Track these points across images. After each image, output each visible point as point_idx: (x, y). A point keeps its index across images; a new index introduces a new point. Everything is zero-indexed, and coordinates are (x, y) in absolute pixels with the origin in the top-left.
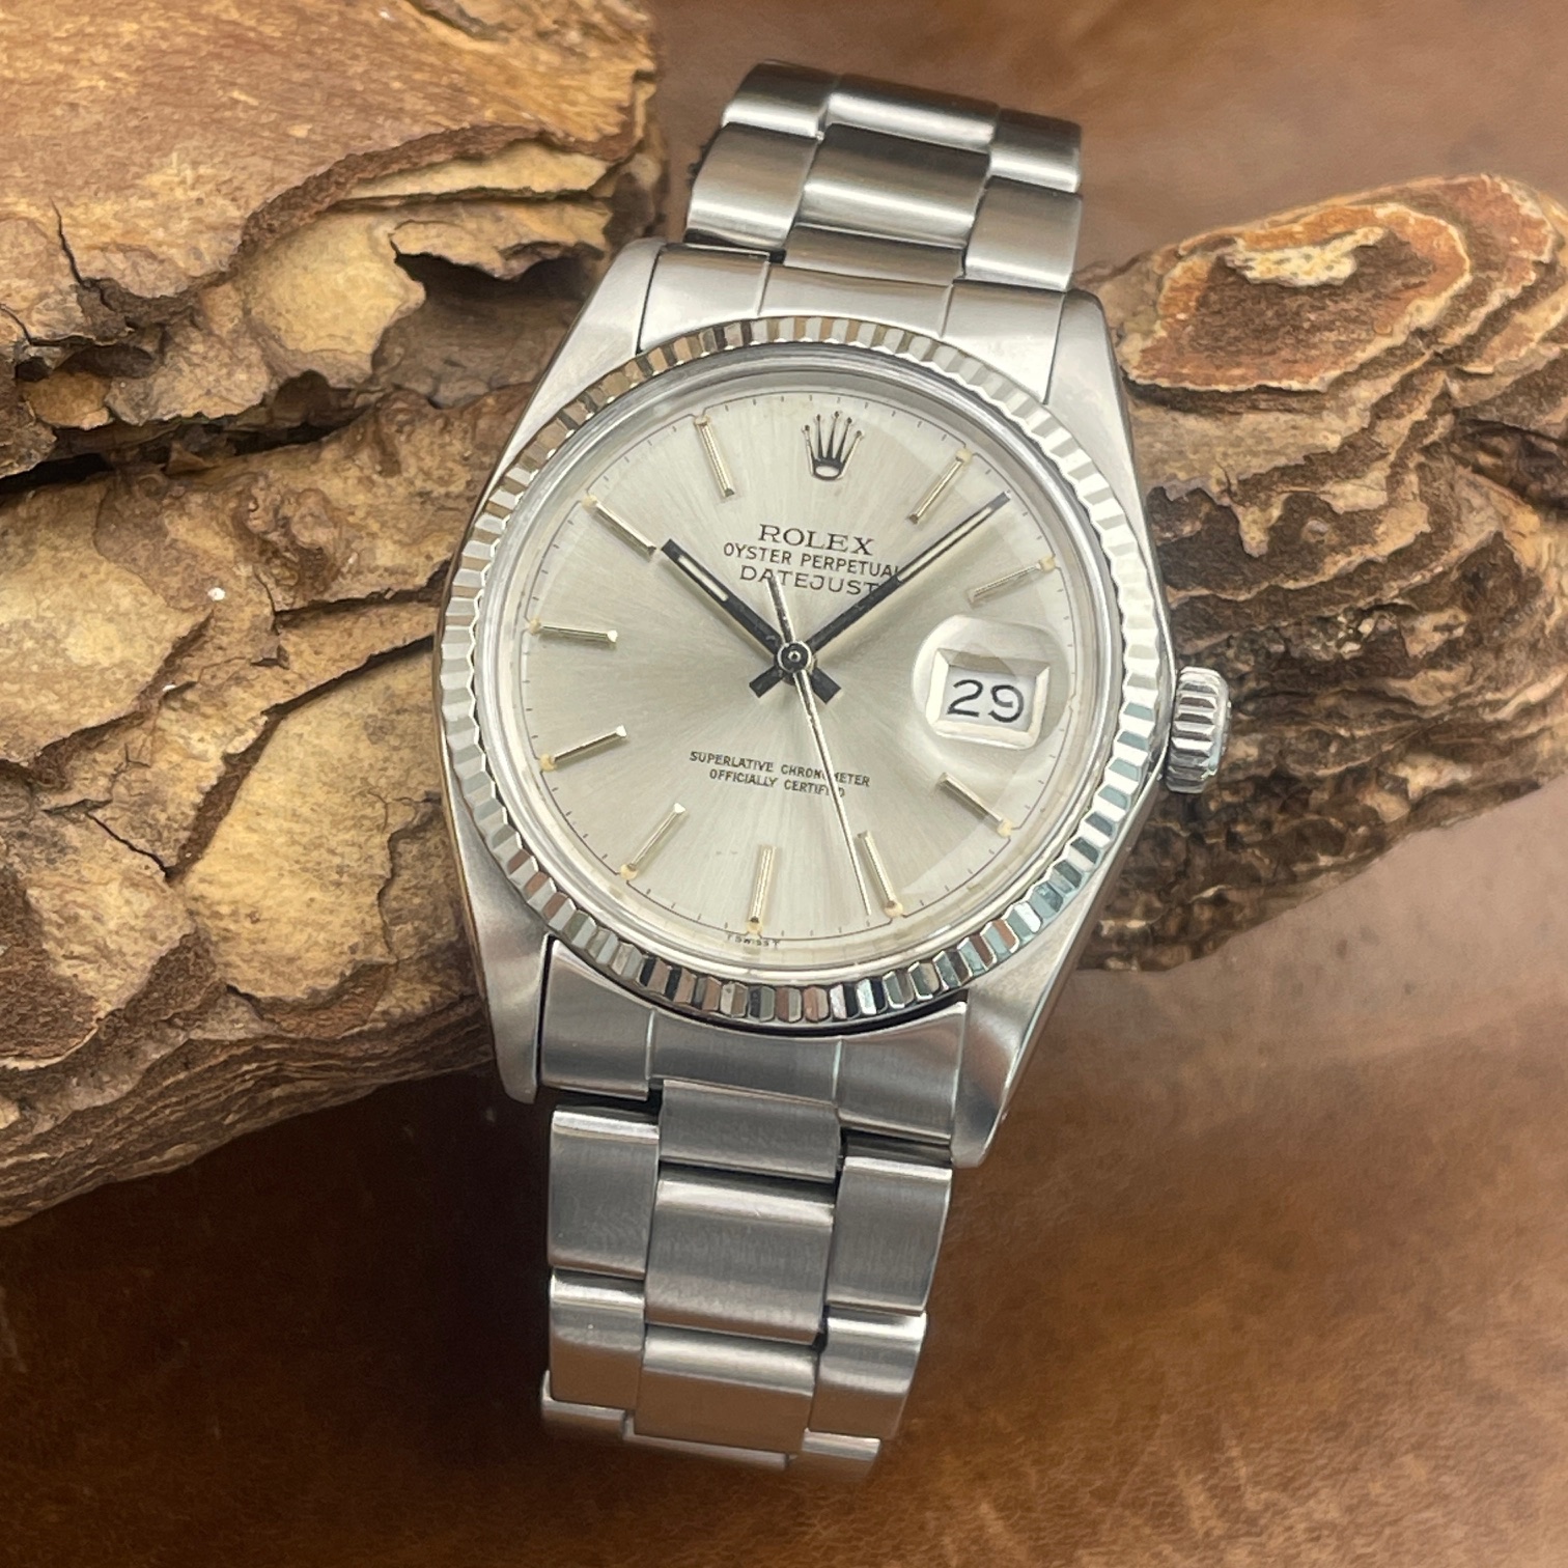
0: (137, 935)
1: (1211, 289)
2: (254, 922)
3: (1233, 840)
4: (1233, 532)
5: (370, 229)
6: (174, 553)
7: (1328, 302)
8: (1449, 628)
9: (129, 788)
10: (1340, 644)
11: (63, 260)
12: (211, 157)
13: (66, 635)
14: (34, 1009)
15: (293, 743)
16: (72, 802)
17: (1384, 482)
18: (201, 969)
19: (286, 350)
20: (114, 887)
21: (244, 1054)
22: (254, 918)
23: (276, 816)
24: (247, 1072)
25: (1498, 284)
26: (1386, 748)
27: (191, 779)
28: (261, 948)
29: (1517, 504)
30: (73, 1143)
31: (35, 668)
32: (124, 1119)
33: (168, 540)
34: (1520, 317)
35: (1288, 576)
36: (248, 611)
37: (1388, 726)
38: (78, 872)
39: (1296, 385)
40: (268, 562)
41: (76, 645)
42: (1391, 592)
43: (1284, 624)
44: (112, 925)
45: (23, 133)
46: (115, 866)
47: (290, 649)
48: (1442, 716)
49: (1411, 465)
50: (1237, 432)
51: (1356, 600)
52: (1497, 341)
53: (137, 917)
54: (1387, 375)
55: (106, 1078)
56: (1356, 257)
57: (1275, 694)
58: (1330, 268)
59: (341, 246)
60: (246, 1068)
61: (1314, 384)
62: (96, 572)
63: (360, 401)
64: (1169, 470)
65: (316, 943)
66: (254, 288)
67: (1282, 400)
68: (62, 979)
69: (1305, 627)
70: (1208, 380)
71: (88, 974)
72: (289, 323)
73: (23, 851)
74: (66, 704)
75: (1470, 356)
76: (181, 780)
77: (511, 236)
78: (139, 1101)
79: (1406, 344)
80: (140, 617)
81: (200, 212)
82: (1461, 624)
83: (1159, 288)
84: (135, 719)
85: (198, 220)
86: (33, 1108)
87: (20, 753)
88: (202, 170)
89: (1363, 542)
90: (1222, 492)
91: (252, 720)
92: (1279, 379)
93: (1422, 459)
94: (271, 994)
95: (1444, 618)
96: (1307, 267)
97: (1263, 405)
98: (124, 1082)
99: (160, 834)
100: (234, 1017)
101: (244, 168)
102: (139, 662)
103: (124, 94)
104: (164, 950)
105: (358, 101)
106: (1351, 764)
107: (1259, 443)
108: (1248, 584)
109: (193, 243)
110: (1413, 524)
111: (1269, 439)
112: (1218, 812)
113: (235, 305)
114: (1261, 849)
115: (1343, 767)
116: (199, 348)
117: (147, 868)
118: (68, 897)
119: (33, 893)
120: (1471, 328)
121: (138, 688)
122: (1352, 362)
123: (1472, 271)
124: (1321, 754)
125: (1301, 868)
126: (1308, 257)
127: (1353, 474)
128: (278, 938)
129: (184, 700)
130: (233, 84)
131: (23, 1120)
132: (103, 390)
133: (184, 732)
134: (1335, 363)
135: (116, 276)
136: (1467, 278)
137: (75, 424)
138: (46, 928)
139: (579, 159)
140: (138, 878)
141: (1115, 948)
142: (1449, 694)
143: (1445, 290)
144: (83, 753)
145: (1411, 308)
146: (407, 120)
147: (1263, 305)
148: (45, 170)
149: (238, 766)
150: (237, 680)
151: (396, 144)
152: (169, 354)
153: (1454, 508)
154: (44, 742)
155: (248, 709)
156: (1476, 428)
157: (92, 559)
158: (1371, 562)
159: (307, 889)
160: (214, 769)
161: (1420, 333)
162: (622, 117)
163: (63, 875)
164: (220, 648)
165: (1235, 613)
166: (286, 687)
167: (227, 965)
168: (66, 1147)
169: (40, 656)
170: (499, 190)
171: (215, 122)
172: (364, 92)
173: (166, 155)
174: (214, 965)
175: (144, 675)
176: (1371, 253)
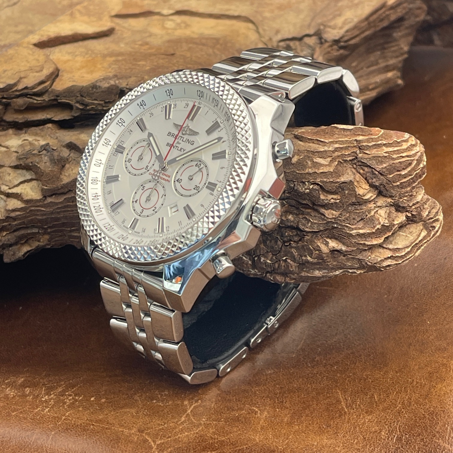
29: (365, 183)
34: (384, 148)
120: (370, 144)
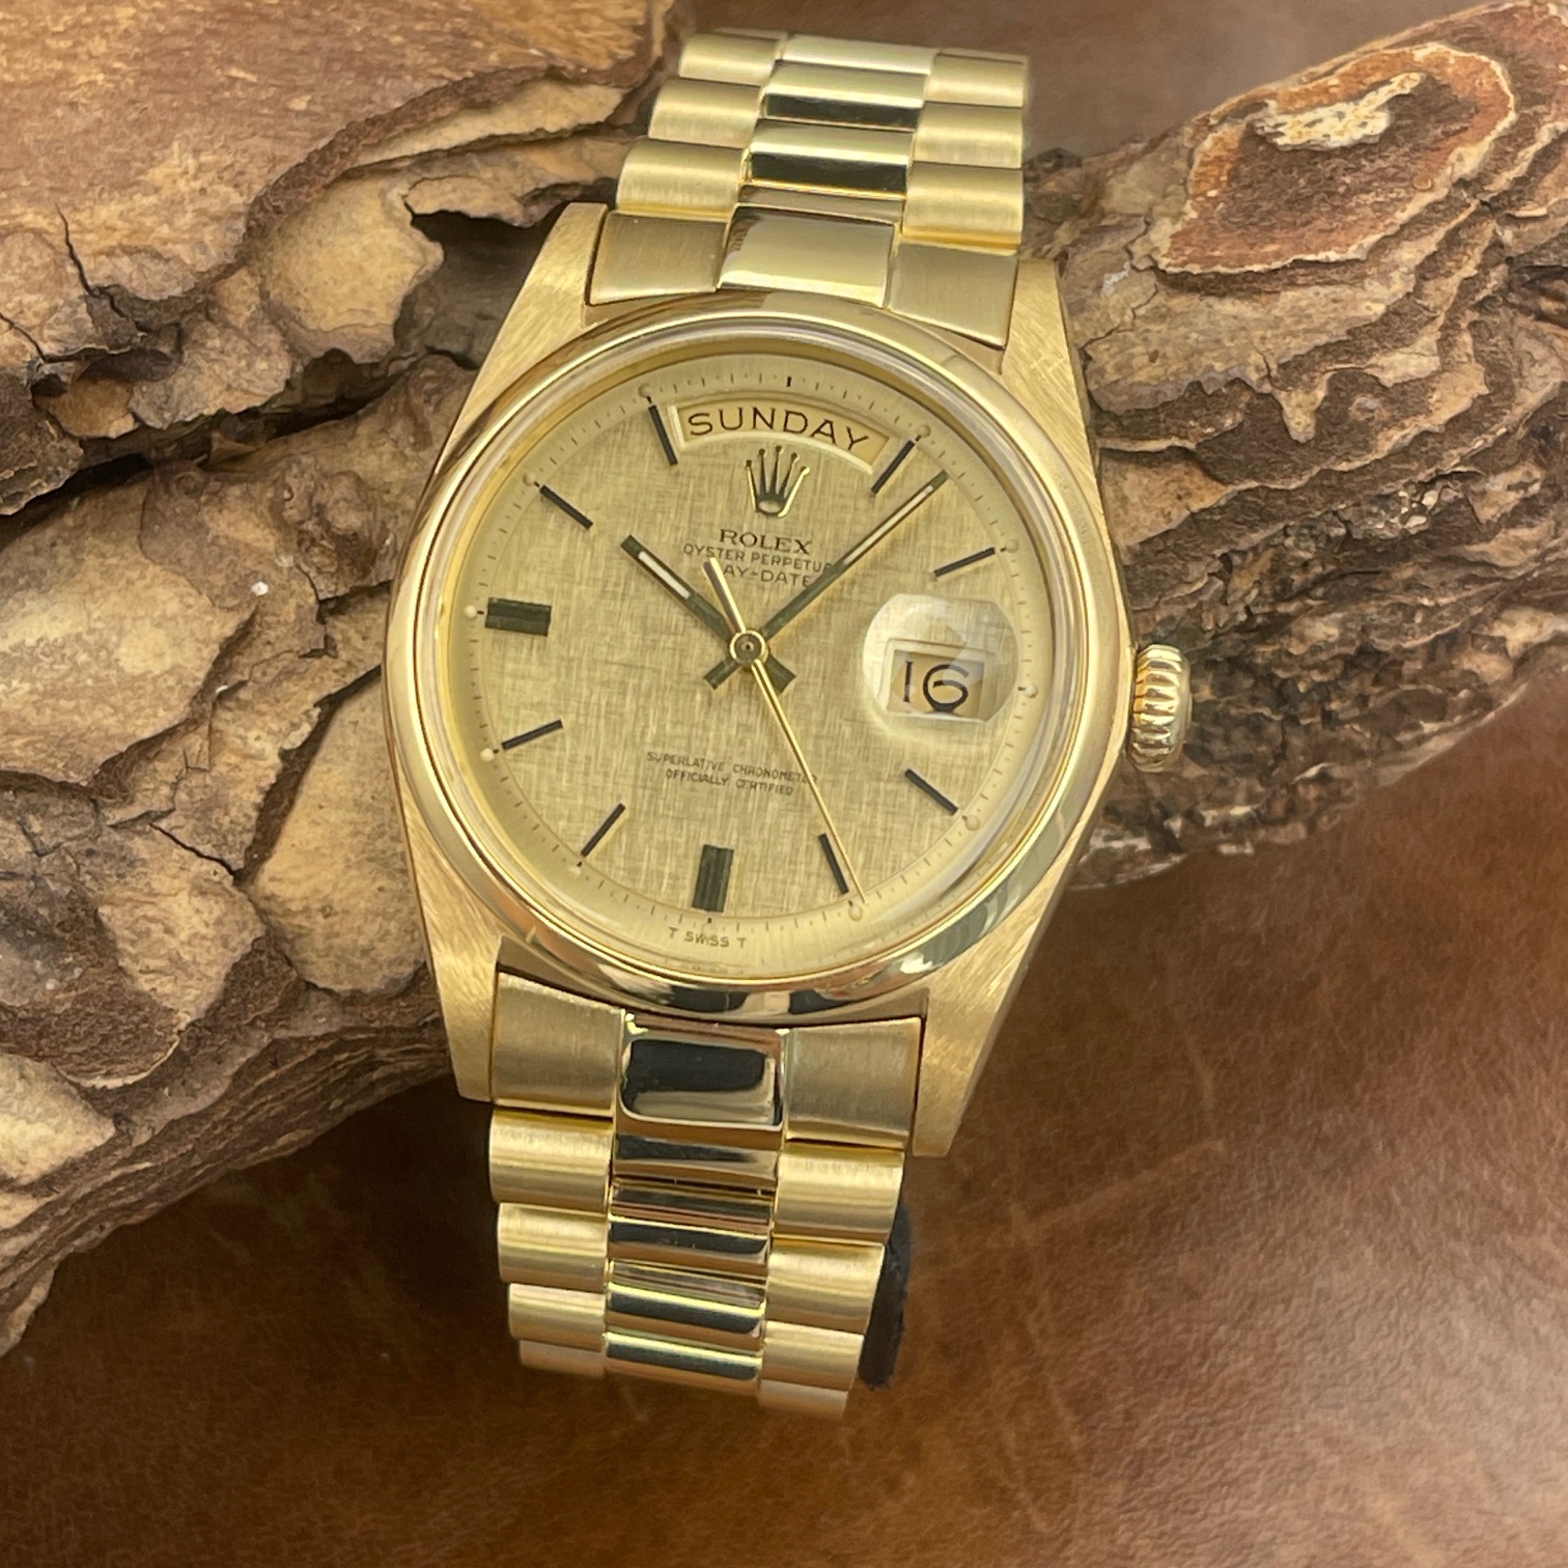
0: (208, 943)
1: (1242, 160)
2: (326, 917)
3: (1328, 718)
4: (1277, 419)
5: (383, 194)
6: (216, 549)
7: (1364, 162)
8: (1524, 486)
9: (190, 794)
10: (1405, 519)
11: (71, 270)
12: (212, 142)
13: (118, 646)
14: (115, 1028)
15: (349, 730)
16: (135, 815)
17: (1435, 347)
18: (276, 971)
19: (308, 330)
20: (183, 897)
21: (331, 1047)
22: (327, 911)
23: (338, 808)
24: (339, 1062)
25: (1546, 119)
26: (1476, 611)
27: (251, 779)
28: (336, 942)
30: (175, 1151)
31: (90, 682)
32: (222, 1122)
33: (210, 537)
35: (1339, 457)
36: (293, 602)
37: (1473, 590)
38: (148, 884)
39: (1333, 256)
40: (307, 550)
41: (127, 655)
42: (1452, 462)
43: (1343, 506)
44: (184, 936)
45: (27, 138)
46: (184, 875)
47: (338, 637)
48: (1529, 574)
49: (1464, 325)
50: (1276, 312)
51: (1416, 473)
52: (1549, 180)
53: (207, 925)
54: (1431, 233)
55: (198, 1086)
56: (1391, 109)
57: (1343, 576)
58: (1364, 124)
59: (354, 216)
60: (337, 1058)
61: (1352, 253)
62: (142, 577)
63: (392, 369)
64: (1205, 361)
65: (388, 933)
66: (270, 271)
67: (1321, 272)
68: (139, 994)
69: (1364, 507)
70: (1241, 262)
71: (165, 987)
72: (308, 302)
73: (93, 868)
74: (121, 716)
75: (1519, 200)
76: (241, 782)
77: (528, 181)
78: (233, 1103)
79: (1448, 197)
80: (187, 619)
81: (203, 203)
82: (1536, 481)
83: (1190, 165)
84: (190, 723)
85: (200, 212)
86: (129, 1121)
87: (79, 772)
88: (205, 158)
89: (1416, 414)
90: (1262, 379)
91: (306, 713)
92: (1316, 252)
93: (1476, 316)
94: (350, 987)
95: (1517, 476)
96: (1339, 126)
97: (1301, 281)
98: (217, 1087)
99: (225, 837)
100: (316, 1012)
101: (245, 151)
102: (189, 666)
103: (123, 87)
104: (237, 955)
105: (357, 63)
106: (1439, 632)
107: (1298, 322)
108: (1297, 471)
109: (198, 236)
110: (1468, 388)
111: (1309, 316)
112: (1309, 692)
113: (251, 291)
114: (1361, 725)
115: (1433, 636)
116: (217, 343)
117: (215, 873)
118: (139, 912)
119: (104, 910)
121: (191, 693)
122: (1392, 224)
123: (1517, 110)
124: (1406, 626)
125: (1406, 737)
126: (1341, 115)
127: (1401, 342)
128: (350, 930)
129: (238, 700)
130: (231, 62)
131: (120, 1133)
132: (127, 395)
133: (241, 731)
134: (1373, 227)
135: (123, 281)
136: (1512, 117)
137: (102, 433)
138: (120, 945)
139: (594, 90)
140: (206, 885)
141: (1222, 836)
142: (1534, 552)
143: (1488, 133)
144: (143, 763)
145: (1453, 158)
146: (409, 78)
147: (1295, 174)
148: (51, 175)
149: (297, 763)
150: (288, 674)
151: (398, 104)
152: (186, 353)
153: (1515, 364)
154: (101, 759)
155: (302, 703)
156: (1534, 275)
157: (138, 563)
158: (1427, 433)
159: (374, 879)
160: (272, 767)
161: (1462, 183)
162: (640, 38)
163: (134, 889)
164: (269, 643)
165: (1288, 502)
166: (335, 676)
167: (304, 962)
168: (167, 1155)
169: (93, 670)
170: (510, 135)
171: (213, 105)
172: (363, 52)
173: (167, 147)
174: (290, 963)
175: (195, 679)
176: (1407, 103)
